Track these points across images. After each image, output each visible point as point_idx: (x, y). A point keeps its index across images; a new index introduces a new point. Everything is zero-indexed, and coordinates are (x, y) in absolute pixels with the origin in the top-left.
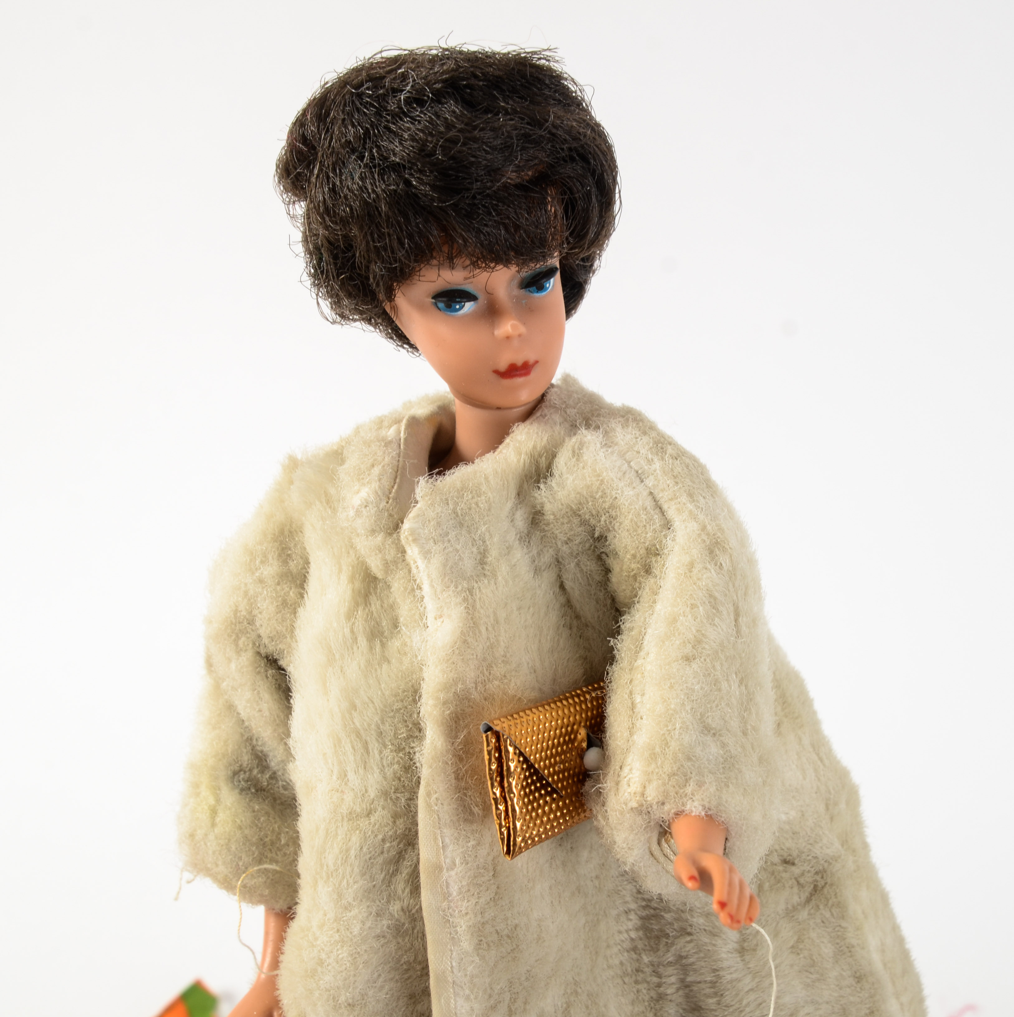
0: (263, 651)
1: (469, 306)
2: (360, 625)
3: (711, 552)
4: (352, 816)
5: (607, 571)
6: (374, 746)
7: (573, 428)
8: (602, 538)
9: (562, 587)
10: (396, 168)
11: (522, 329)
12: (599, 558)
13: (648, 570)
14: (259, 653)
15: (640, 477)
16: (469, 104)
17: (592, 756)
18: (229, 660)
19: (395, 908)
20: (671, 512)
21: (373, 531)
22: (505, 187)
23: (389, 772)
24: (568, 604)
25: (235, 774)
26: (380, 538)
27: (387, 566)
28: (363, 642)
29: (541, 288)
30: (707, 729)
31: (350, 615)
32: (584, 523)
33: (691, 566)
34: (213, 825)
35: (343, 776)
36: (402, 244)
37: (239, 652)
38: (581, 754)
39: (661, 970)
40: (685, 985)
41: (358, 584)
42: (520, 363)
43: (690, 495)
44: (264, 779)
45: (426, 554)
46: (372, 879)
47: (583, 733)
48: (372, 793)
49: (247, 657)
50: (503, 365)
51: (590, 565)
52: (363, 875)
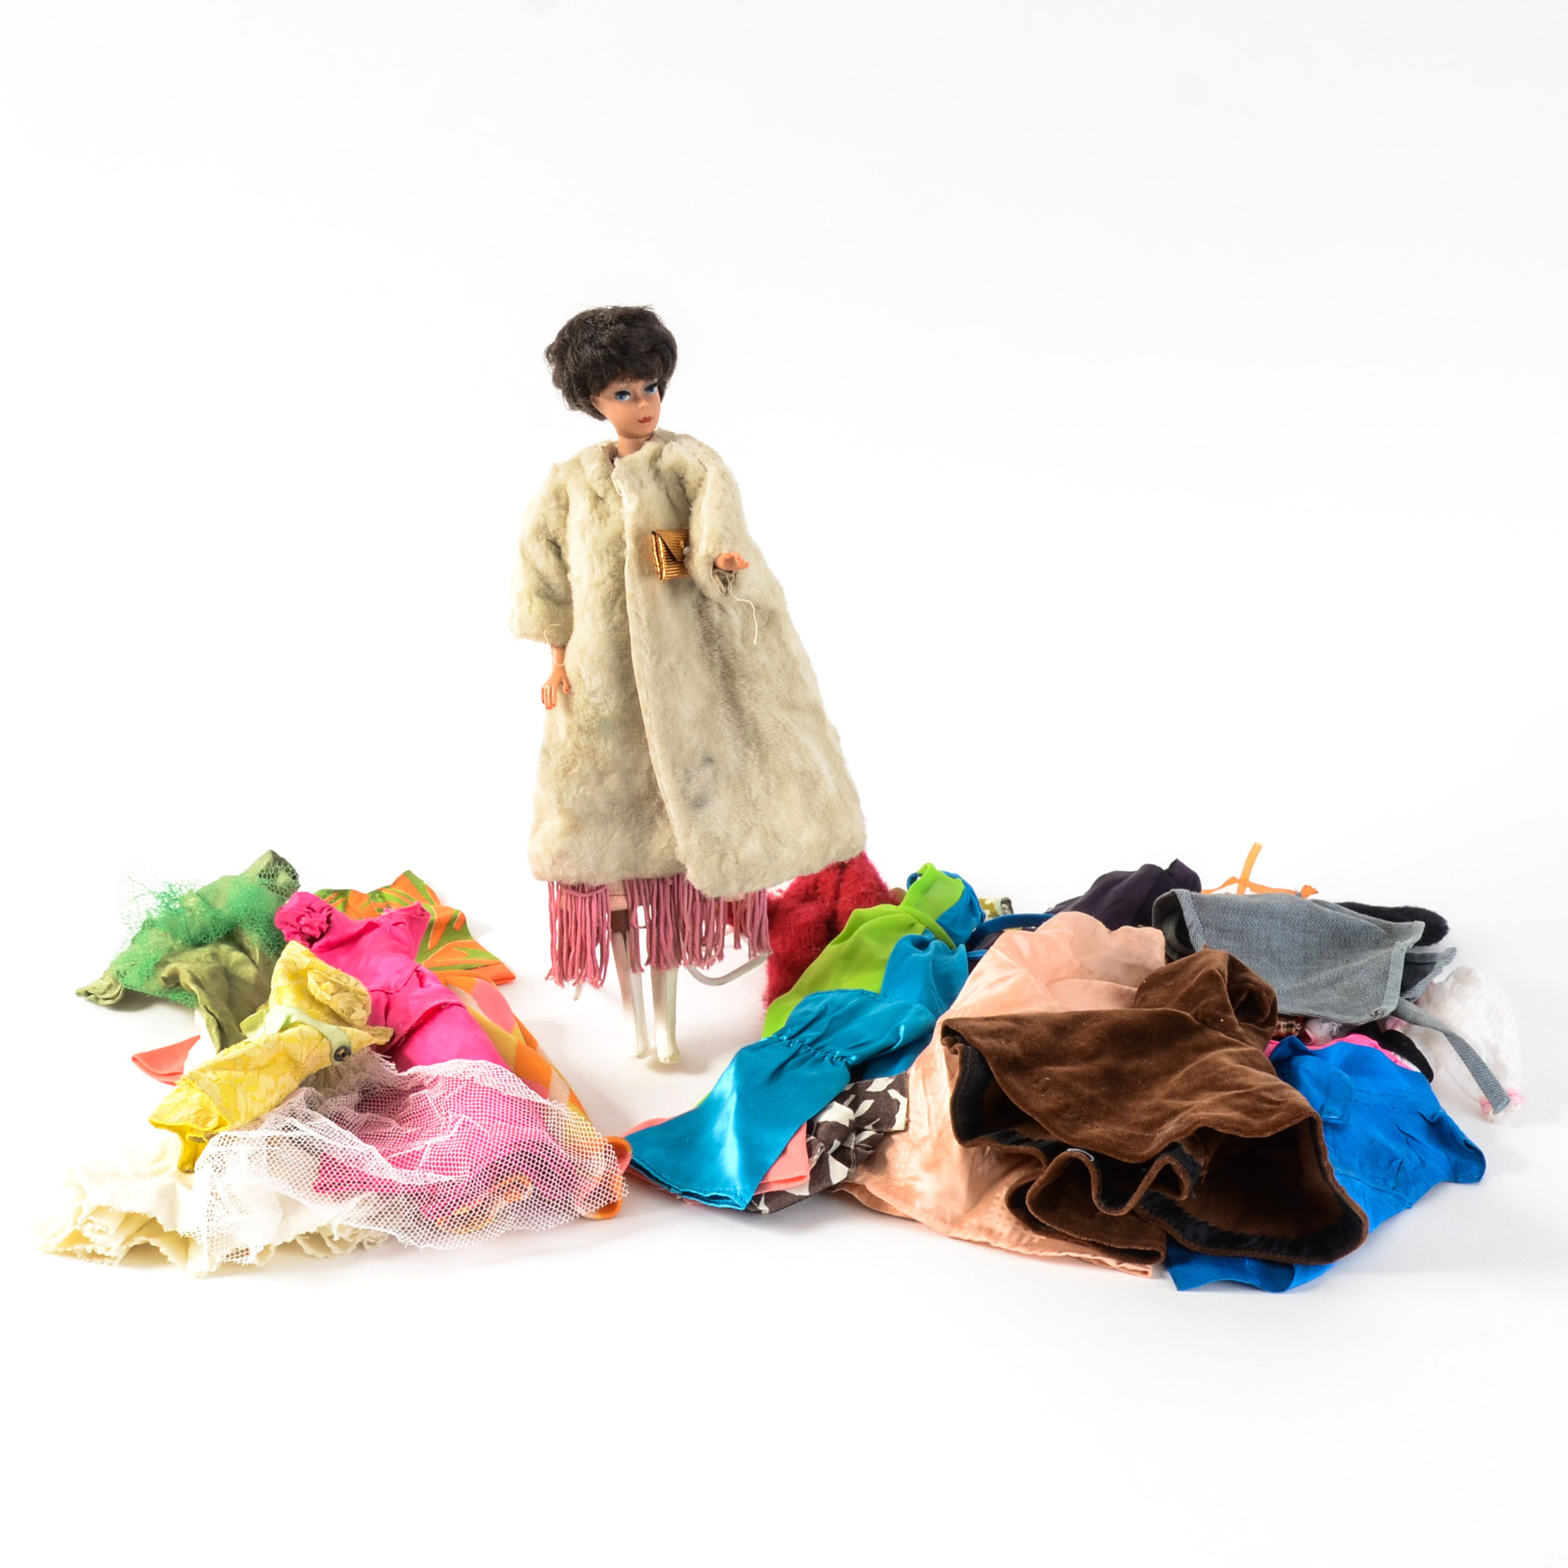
0: (549, 538)
1: (628, 397)
2: (595, 515)
3: (722, 476)
4: (598, 585)
5: (684, 491)
6: (605, 556)
7: (666, 442)
8: (682, 478)
9: (669, 497)
10: (604, 347)
11: (648, 404)
12: (682, 486)
13: (700, 486)
14: (548, 540)
15: (694, 455)
16: (626, 324)
17: (686, 550)
18: (534, 546)
19: (615, 619)
20: (707, 465)
21: (600, 479)
22: (642, 353)
23: (612, 565)
24: (671, 503)
25: (539, 591)
26: (602, 481)
27: (606, 491)
28: (597, 521)
29: (652, 390)
30: (726, 528)
31: (591, 512)
32: (675, 473)
33: (716, 480)
34: (531, 612)
35: (593, 569)
36: (607, 373)
37: (539, 540)
38: (682, 550)
39: (713, 654)
40: (722, 658)
41: (592, 502)
42: (647, 417)
43: (713, 459)
44: (550, 593)
45: (622, 482)
46: (606, 608)
47: (682, 543)
48: (605, 574)
49: (543, 542)
50: (641, 419)
51: (678, 488)
52: (602, 606)
